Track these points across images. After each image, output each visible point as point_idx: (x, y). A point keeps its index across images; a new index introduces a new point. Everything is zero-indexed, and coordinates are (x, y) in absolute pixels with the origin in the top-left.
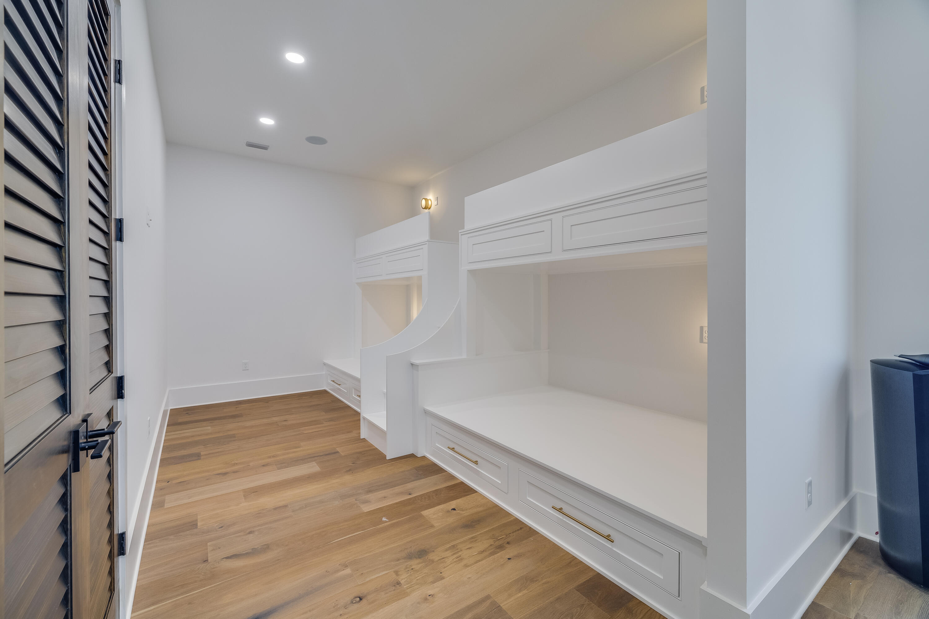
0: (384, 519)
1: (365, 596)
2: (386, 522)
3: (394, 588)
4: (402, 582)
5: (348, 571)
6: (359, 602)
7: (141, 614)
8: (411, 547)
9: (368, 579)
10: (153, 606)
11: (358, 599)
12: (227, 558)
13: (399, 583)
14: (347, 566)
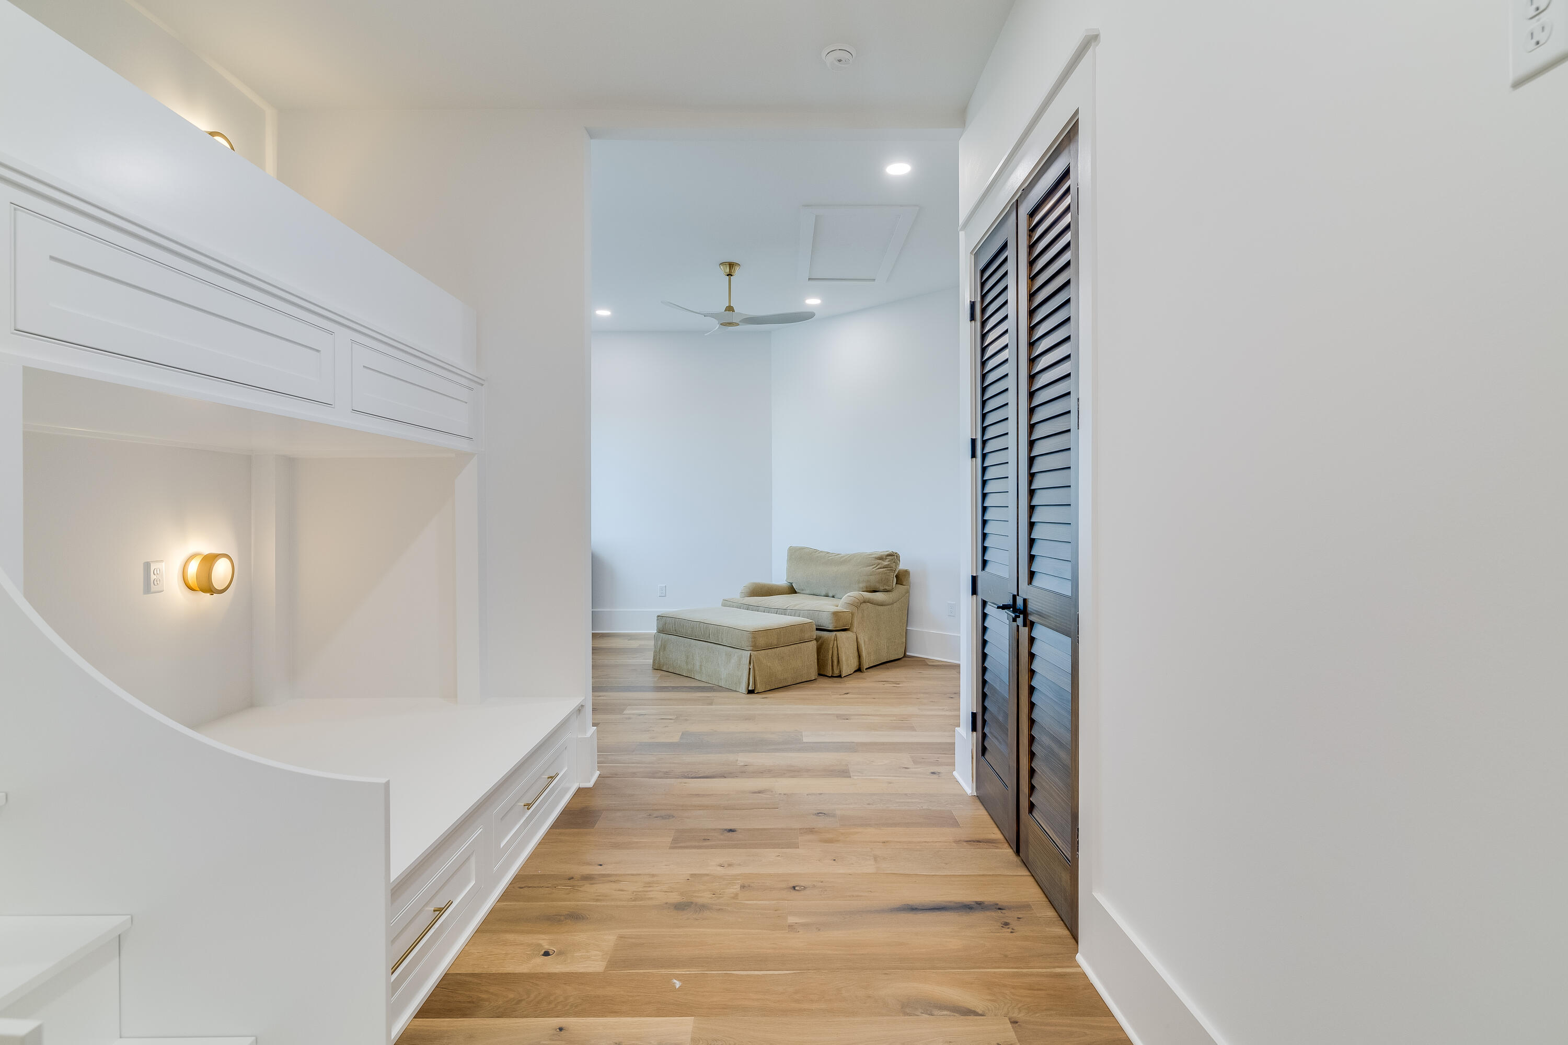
0: (678, 984)
1: (790, 888)
2: (677, 977)
3: (752, 885)
4: (738, 887)
5: (792, 920)
6: (797, 886)
7: (1068, 967)
8: (688, 919)
9: (774, 902)
10: (1055, 973)
11: (796, 888)
12: (976, 1014)
13: (743, 887)
14: (789, 926)
